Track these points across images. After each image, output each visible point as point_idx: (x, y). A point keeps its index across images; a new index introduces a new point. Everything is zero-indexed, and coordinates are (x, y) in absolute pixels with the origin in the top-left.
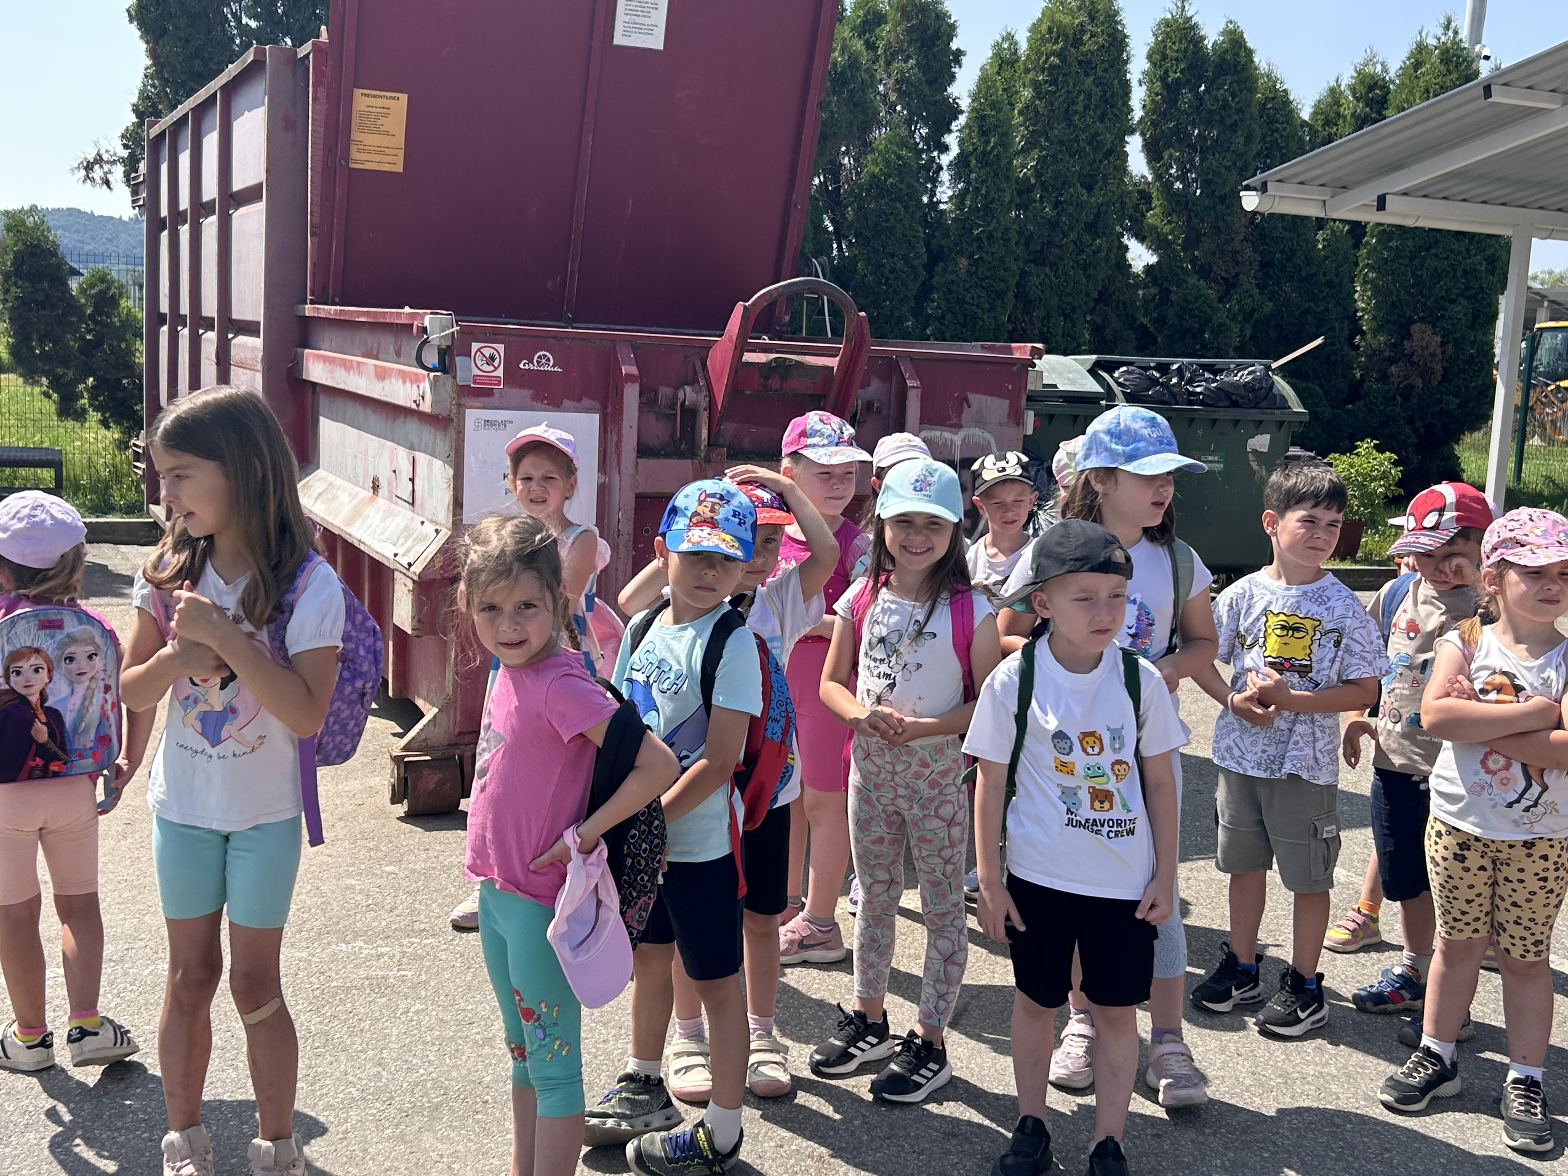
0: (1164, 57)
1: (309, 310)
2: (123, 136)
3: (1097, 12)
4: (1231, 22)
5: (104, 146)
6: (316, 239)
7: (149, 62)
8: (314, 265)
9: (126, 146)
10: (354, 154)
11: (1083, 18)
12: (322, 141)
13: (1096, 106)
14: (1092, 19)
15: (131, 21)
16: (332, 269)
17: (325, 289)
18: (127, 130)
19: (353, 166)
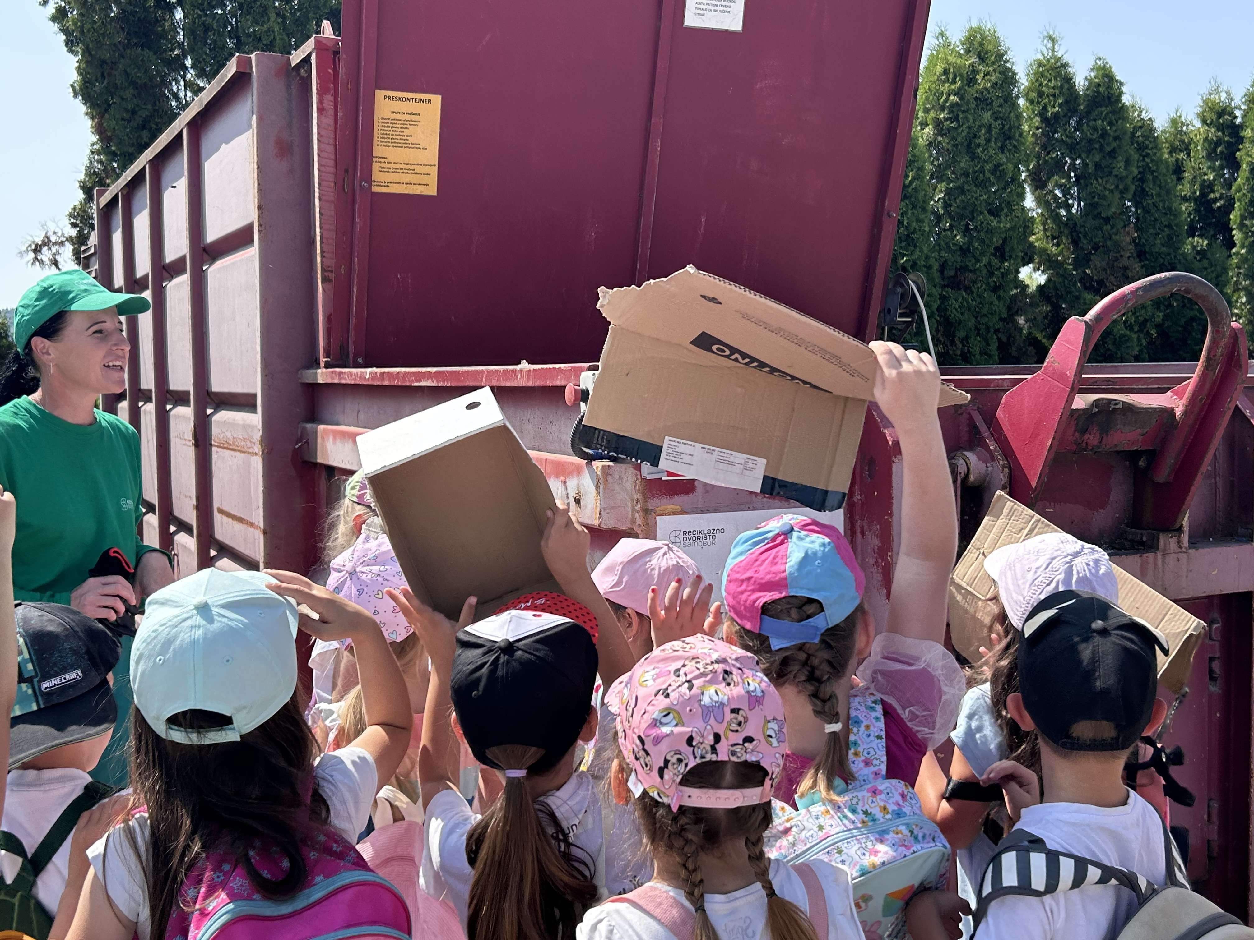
0: (1041, 94)
1: (322, 375)
2: (71, 215)
3: (987, 53)
4: (1100, 59)
5: (52, 227)
6: (329, 286)
7: (95, 138)
8: (329, 319)
9: (74, 225)
10: (377, 175)
11: (973, 59)
12: (332, 163)
13: (996, 139)
14: (982, 59)
15: (75, 96)
16: (353, 321)
17: (343, 348)
18: (74, 209)
19: (375, 189)
